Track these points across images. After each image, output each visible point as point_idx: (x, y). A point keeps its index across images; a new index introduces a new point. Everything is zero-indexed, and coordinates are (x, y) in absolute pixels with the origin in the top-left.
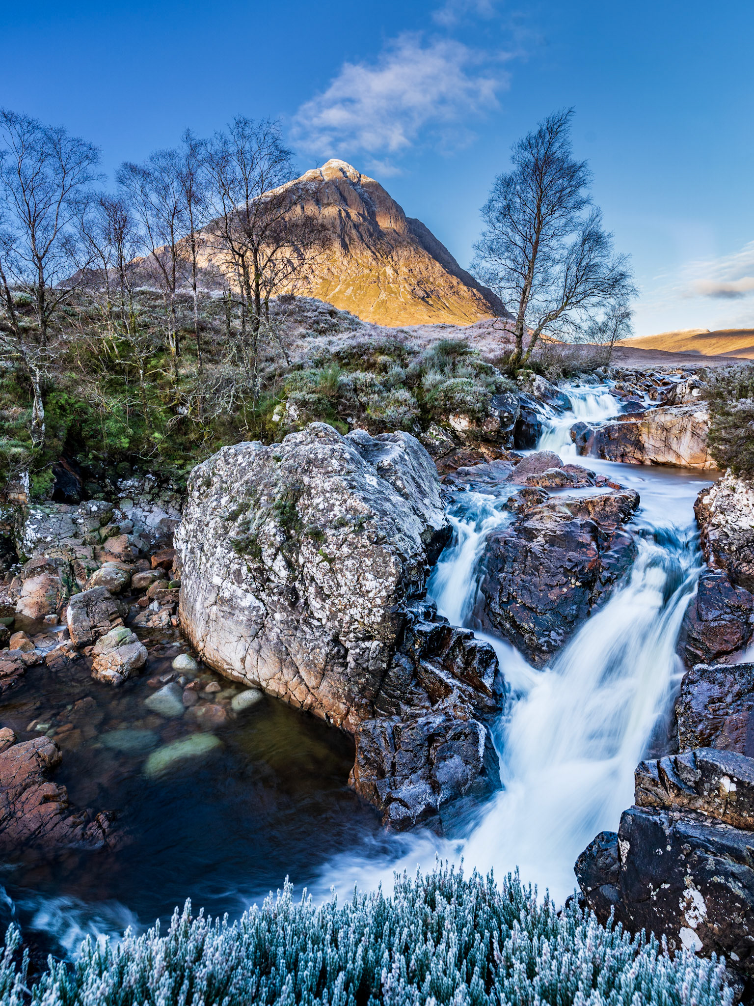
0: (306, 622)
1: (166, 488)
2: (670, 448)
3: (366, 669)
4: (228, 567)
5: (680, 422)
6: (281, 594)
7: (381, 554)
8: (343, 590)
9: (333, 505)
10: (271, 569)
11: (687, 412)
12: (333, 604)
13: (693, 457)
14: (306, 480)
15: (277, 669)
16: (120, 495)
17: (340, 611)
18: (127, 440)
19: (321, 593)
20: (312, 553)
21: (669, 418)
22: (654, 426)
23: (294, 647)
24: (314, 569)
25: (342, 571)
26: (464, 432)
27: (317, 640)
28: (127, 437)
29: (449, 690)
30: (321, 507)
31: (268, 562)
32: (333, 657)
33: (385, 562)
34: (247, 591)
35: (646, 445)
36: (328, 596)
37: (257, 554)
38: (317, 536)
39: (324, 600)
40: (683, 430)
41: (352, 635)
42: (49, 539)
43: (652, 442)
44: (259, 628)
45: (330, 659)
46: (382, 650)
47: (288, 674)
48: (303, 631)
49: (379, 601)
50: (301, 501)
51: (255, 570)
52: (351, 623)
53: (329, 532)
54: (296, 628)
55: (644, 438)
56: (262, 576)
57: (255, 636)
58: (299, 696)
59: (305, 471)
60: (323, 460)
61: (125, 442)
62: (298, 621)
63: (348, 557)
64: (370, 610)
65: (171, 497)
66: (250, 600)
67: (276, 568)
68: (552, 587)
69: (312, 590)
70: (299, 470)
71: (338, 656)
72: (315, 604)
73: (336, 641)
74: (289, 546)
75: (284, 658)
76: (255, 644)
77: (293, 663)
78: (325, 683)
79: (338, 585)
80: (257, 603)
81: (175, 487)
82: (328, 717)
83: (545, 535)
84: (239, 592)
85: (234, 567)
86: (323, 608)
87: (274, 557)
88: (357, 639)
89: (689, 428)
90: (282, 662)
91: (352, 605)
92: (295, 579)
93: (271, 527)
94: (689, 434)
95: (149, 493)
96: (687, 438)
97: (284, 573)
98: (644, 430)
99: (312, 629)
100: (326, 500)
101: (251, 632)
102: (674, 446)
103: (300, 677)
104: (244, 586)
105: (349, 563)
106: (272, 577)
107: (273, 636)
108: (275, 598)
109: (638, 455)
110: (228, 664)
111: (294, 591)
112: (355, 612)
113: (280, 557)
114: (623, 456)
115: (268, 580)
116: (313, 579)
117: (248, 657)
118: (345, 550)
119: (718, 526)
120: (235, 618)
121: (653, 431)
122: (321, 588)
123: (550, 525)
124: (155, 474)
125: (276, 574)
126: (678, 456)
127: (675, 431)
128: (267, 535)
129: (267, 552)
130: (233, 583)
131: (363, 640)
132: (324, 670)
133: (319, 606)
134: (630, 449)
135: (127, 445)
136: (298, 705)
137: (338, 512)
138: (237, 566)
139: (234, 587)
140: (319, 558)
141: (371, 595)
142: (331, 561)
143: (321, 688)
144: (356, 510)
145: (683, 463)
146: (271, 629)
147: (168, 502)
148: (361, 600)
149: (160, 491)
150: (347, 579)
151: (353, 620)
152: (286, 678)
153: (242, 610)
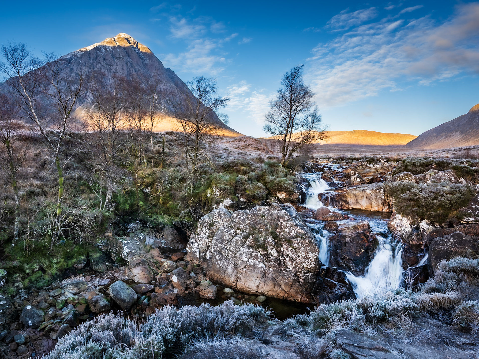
0: (285, 270)
1: (146, 227)
2: (358, 203)
3: (308, 282)
4: (251, 254)
5: (361, 193)
6: (274, 261)
7: (312, 246)
8: (300, 258)
9: (292, 231)
10: (270, 253)
11: (363, 190)
12: (296, 263)
13: (367, 206)
14: (279, 223)
15: (273, 287)
16: (128, 231)
17: (299, 264)
18: (128, 206)
19: (291, 260)
20: (288, 247)
21: (357, 192)
22: (352, 195)
23: (280, 278)
24: (289, 252)
25: (300, 252)
26: (283, 199)
27: (289, 275)
28: (128, 204)
29: (336, 285)
30: (288, 232)
31: (270, 251)
32: (295, 280)
33: (314, 248)
34: (260, 262)
35: (349, 202)
36: (294, 260)
37: (265, 249)
38: (289, 242)
39: (293, 262)
40: (363, 196)
41: (302, 272)
42: (133, 252)
43: (352, 201)
44: (264, 274)
45: (294, 281)
46: (313, 276)
47: (277, 288)
48: (284, 273)
49: (314, 260)
50: (278, 230)
51: (264, 254)
52: (302, 268)
53: (294, 240)
54: (280, 272)
55: (348, 199)
56: (267, 256)
57: (263, 277)
58: (281, 295)
59: (278, 220)
60: (283, 216)
61: (127, 207)
62: (281, 270)
63: (302, 247)
64: (311, 263)
65: (150, 231)
66: (261, 265)
67: (272, 253)
68: (357, 253)
69: (288, 259)
70: (276, 220)
71: (297, 280)
72: (289, 263)
73: (296, 274)
74: (278, 245)
75: (275, 283)
76: (263, 280)
77: (279, 284)
78: (292, 289)
79: (299, 256)
80: (264, 266)
81: (151, 226)
82: (294, 300)
83: (350, 237)
84: (257, 262)
85: (254, 254)
86: (292, 264)
87: (272, 250)
88: (305, 273)
89: (365, 195)
90: (275, 284)
91: (304, 262)
92: (279, 256)
93: (270, 239)
94: (365, 198)
95: (139, 229)
96: (364, 199)
97: (276, 254)
98: (348, 197)
99: (287, 272)
100: (289, 230)
101: (261, 276)
102: (360, 202)
103: (282, 288)
104: (259, 260)
105: (302, 249)
106: (270, 256)
107: (270, 276)
108: (272, 263)
109: (347, 206)
110: (249, 288)
111: (279, 260)
112: (304, 264)
113: (274, 249)
114: (341, 206)
115: (269, 257)
116: (288, 255)
117: (261, 285)
118: (300, 245)
119: (399, 231)
120: (256, 271)
121: (352, 197)
122: (292, 258)
123: (350, 234)
124: (140, 220)
125: (272, 255)
126: (362, 206)
127: (360, 197)
128: (270, 242)
129: (269, 248)
130: (254, 260)
131: (306, 273)
132: (292, 285)
133: (290, 264)
134: (344, 203)
135: (128, 208)
136: (281, 298)
137: (294, 233)
138: (255, 254)
139: (255, 261)
140: (290, 249)
141: (311, 258)
142: (295, 249)
143: (291, 291)
144: (300, 232)
145: (364, 208)
146: (269, 274)
147: (148, 233)
148: (307, 260)
149: (143, 228)
150: (302, 254)
151: (303, 267)
152: (276, 289)
153: (259, 268)
